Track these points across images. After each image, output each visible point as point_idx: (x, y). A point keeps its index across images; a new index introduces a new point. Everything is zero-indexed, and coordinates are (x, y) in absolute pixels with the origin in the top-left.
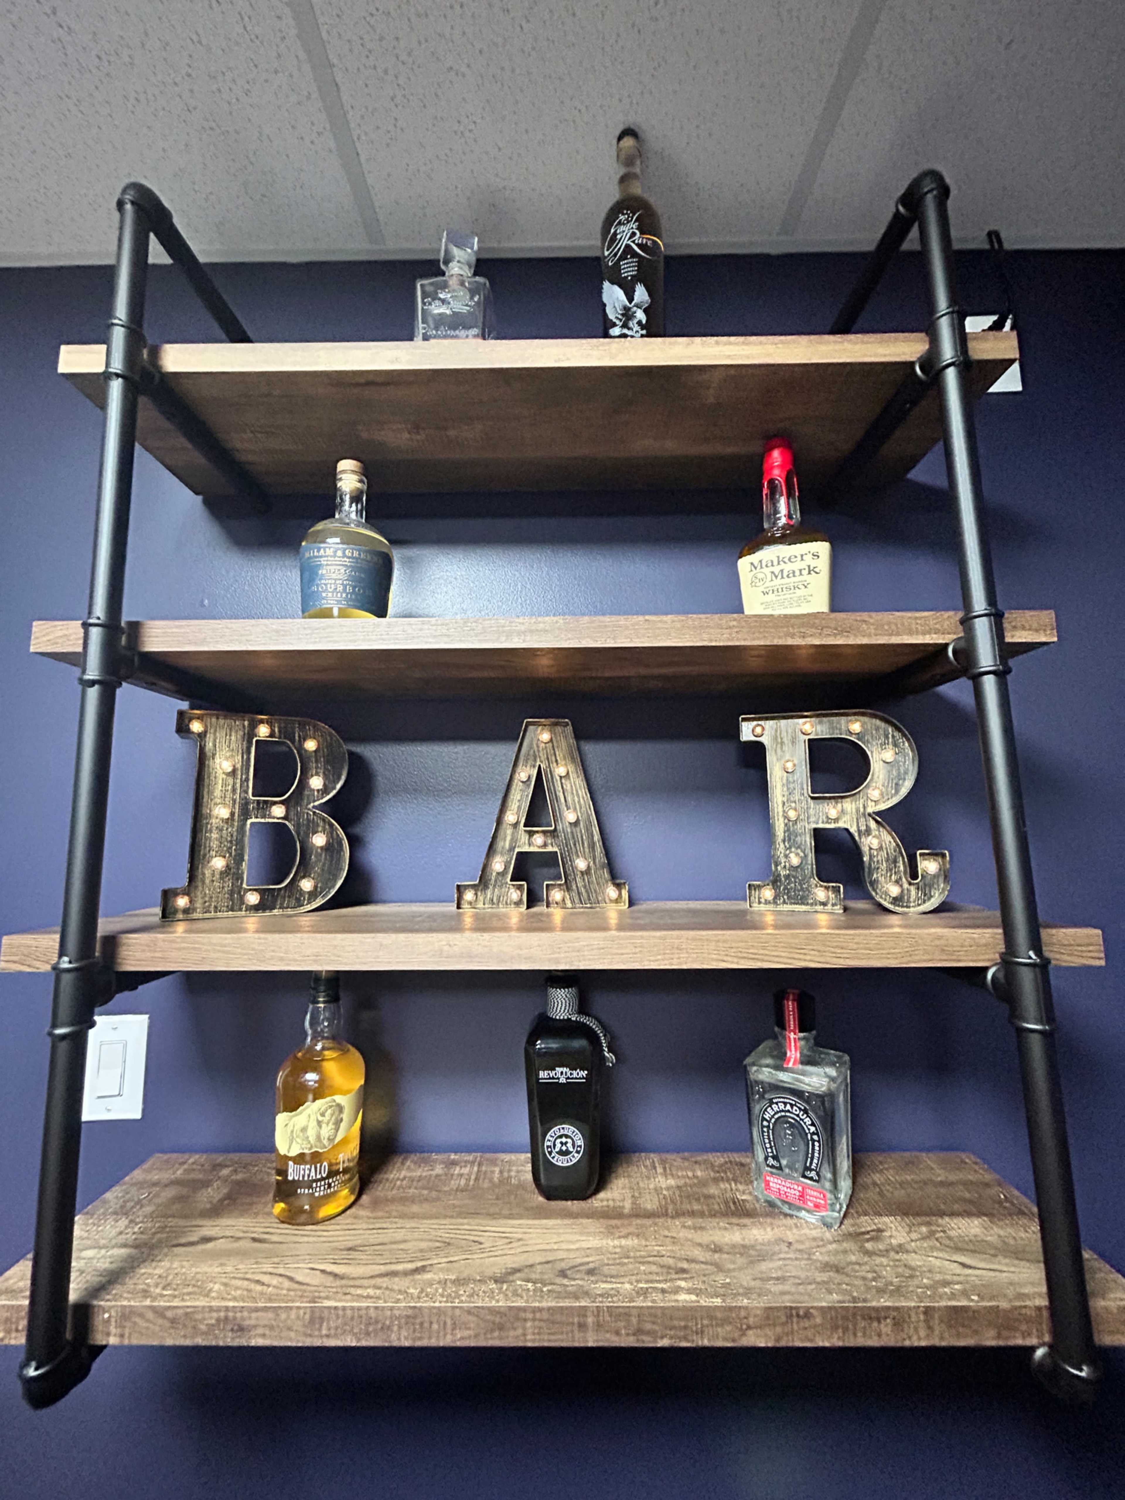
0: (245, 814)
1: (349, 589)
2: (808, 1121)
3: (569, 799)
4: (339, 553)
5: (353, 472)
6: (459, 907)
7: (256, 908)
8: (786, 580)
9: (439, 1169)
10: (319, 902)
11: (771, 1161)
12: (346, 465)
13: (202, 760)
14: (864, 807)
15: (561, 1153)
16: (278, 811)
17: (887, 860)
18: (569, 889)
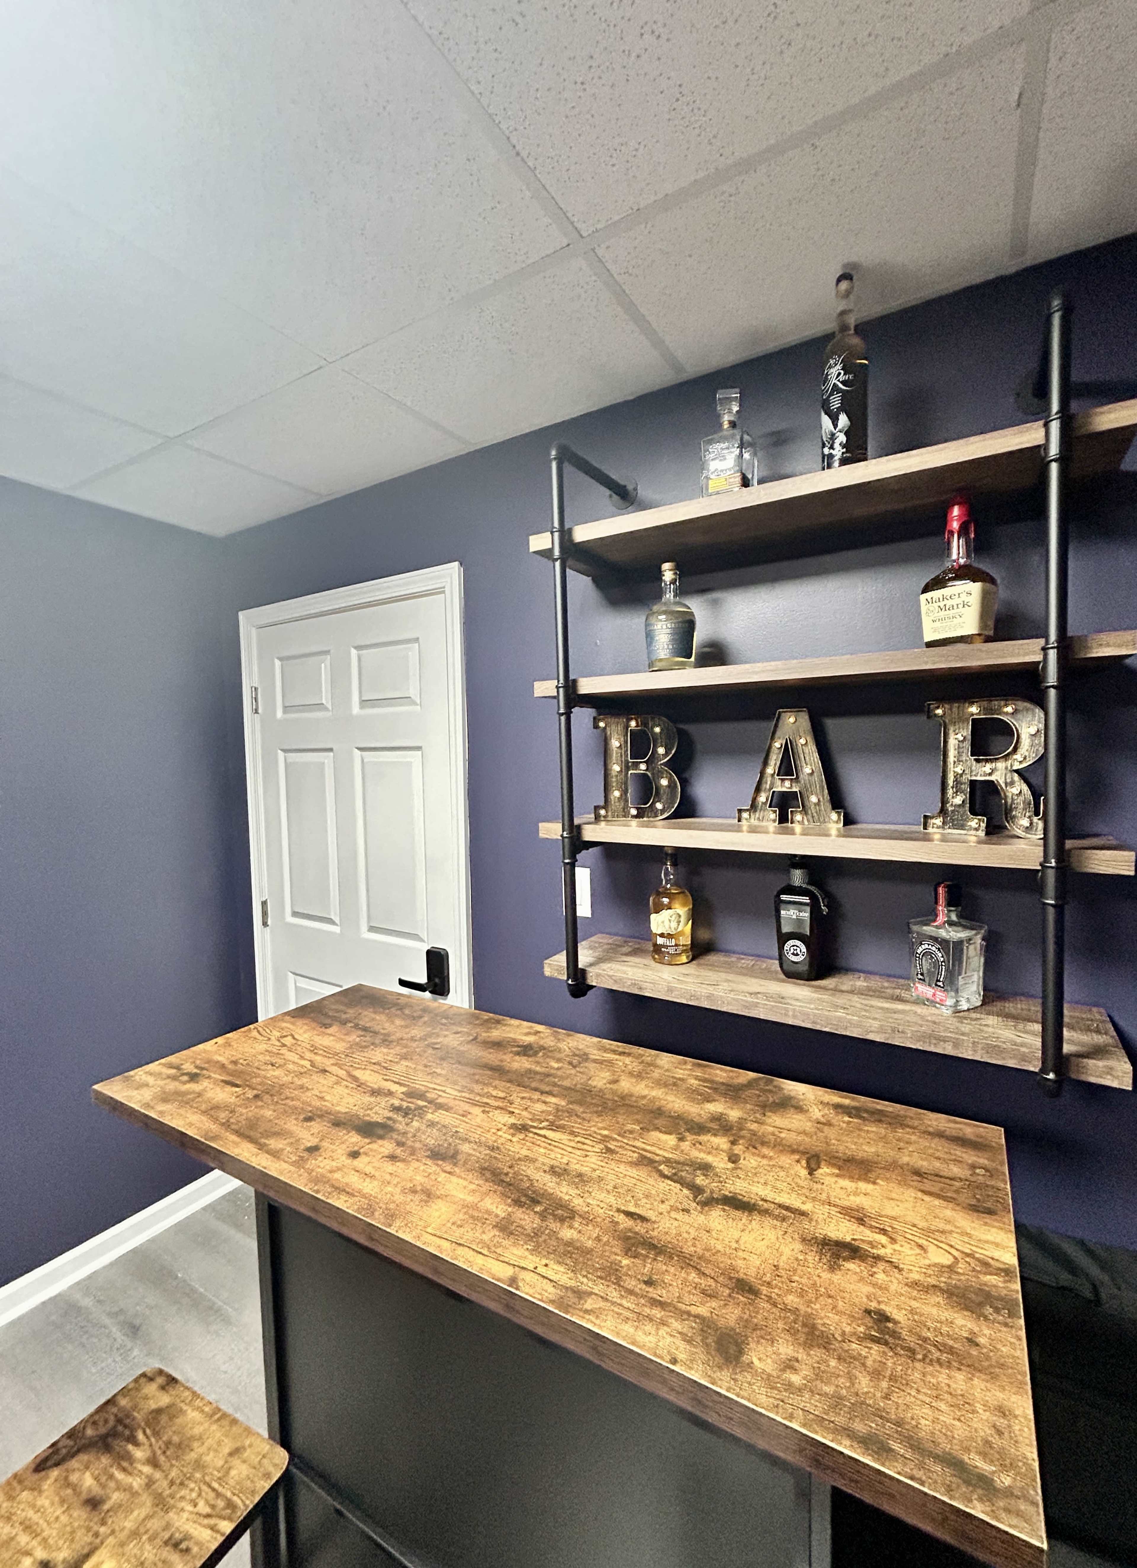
0: (628, 768)
1: (671, 647)
2: (940, 955)
3: (807, 758)
4: (664, 627)
5: (670, 570)
6: (739, 820)
7: (636, 817)
8: (948, 612)
9: (733, 959)
10: (666, 815)
11: (920, 977)
12: (666, 566)
13: (606, 742)
14: (1011, 766)
15: (793, 954)
16: (643, 767)
17: (1024, 802)
18: (806, 814)
